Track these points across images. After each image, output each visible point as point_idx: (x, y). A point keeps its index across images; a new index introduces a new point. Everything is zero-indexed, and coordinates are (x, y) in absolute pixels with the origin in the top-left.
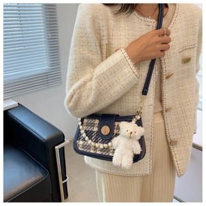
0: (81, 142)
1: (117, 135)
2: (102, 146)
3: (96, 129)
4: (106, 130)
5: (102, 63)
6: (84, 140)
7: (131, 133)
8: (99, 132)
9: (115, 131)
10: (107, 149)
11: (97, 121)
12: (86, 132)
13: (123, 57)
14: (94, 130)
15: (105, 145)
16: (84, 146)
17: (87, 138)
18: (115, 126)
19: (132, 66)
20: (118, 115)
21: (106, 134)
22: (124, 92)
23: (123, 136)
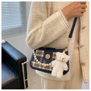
0: (34, 63)
1: (54, 59)
2: (45, 65)
3: (42, 56)
4: (48, 56)
5: (48, 18)
6: (36, 61)
7: (63, 59)
8: (44, 57)
9: (53, 57)
10: (48, 67)
11: (43, 52)
12: (37, 57)
13: (60, 15)
14: (41, 56)
15: (47, 65)
16: (35, 65)
17: (37, 60)
18: (53, 54)
19: (65, 20)
20: (55, 49)
21: (48, 59)
22: (60, 35)
23: (58, 60)
